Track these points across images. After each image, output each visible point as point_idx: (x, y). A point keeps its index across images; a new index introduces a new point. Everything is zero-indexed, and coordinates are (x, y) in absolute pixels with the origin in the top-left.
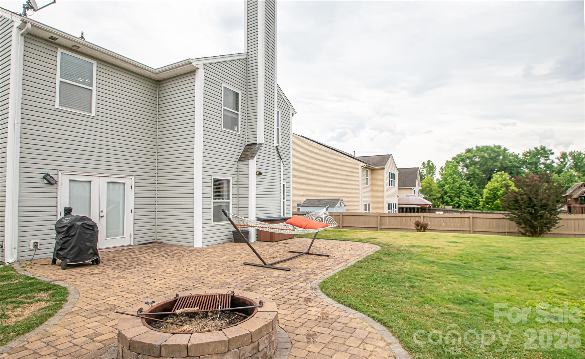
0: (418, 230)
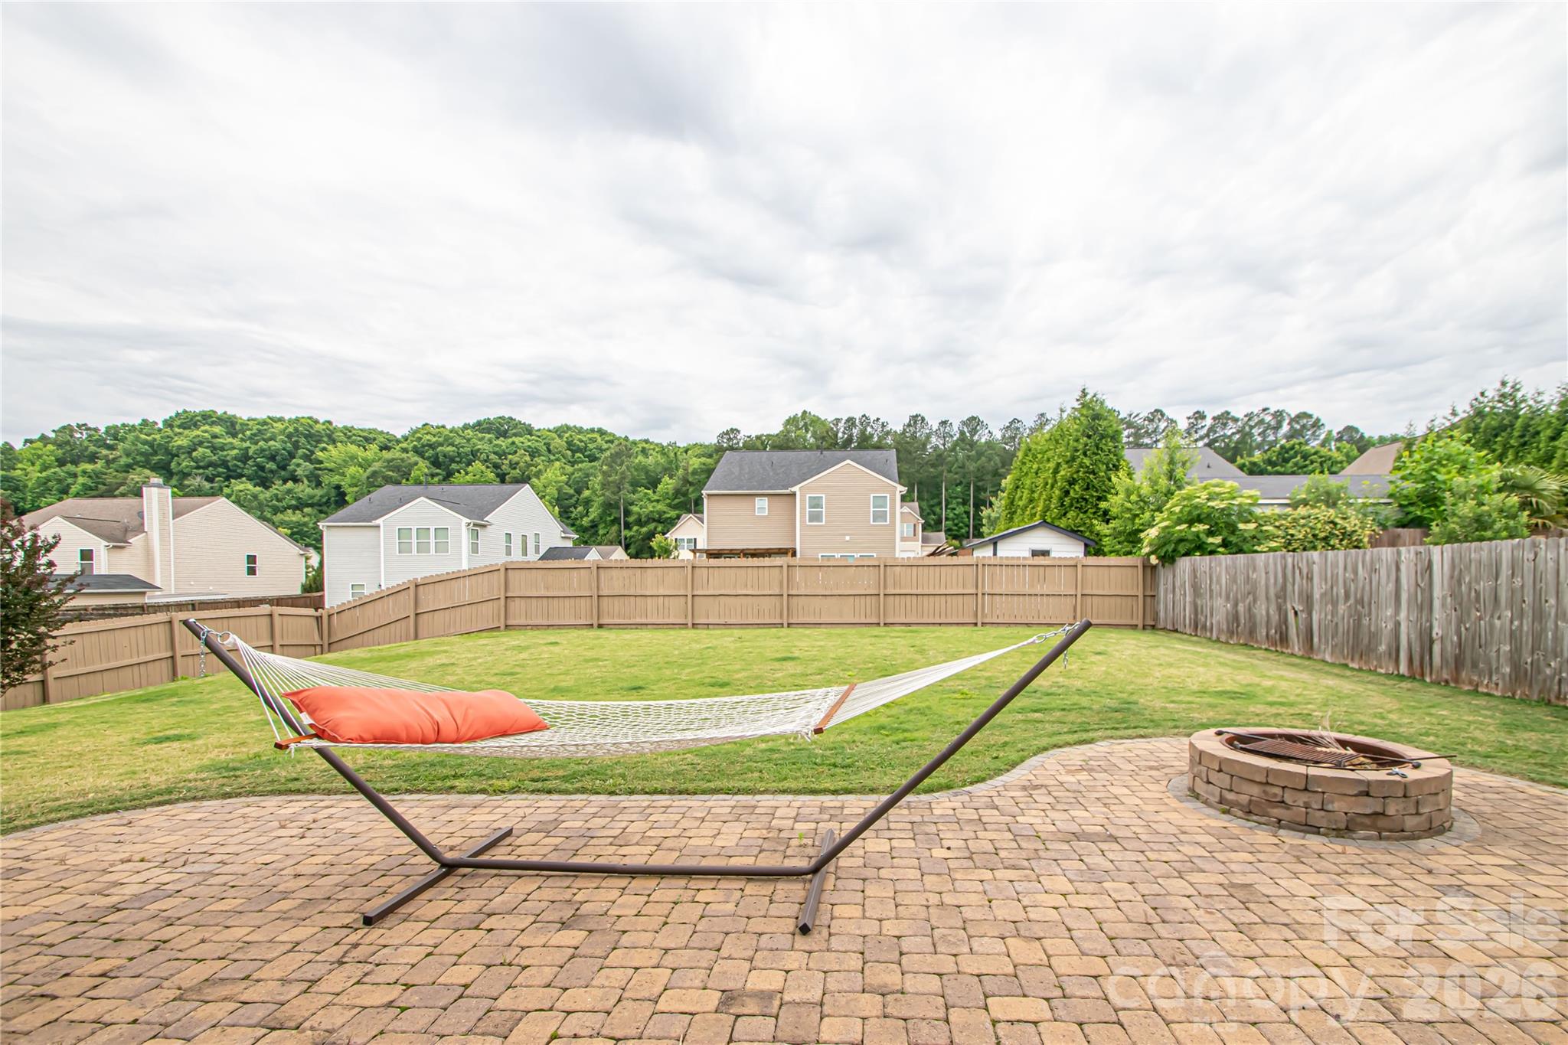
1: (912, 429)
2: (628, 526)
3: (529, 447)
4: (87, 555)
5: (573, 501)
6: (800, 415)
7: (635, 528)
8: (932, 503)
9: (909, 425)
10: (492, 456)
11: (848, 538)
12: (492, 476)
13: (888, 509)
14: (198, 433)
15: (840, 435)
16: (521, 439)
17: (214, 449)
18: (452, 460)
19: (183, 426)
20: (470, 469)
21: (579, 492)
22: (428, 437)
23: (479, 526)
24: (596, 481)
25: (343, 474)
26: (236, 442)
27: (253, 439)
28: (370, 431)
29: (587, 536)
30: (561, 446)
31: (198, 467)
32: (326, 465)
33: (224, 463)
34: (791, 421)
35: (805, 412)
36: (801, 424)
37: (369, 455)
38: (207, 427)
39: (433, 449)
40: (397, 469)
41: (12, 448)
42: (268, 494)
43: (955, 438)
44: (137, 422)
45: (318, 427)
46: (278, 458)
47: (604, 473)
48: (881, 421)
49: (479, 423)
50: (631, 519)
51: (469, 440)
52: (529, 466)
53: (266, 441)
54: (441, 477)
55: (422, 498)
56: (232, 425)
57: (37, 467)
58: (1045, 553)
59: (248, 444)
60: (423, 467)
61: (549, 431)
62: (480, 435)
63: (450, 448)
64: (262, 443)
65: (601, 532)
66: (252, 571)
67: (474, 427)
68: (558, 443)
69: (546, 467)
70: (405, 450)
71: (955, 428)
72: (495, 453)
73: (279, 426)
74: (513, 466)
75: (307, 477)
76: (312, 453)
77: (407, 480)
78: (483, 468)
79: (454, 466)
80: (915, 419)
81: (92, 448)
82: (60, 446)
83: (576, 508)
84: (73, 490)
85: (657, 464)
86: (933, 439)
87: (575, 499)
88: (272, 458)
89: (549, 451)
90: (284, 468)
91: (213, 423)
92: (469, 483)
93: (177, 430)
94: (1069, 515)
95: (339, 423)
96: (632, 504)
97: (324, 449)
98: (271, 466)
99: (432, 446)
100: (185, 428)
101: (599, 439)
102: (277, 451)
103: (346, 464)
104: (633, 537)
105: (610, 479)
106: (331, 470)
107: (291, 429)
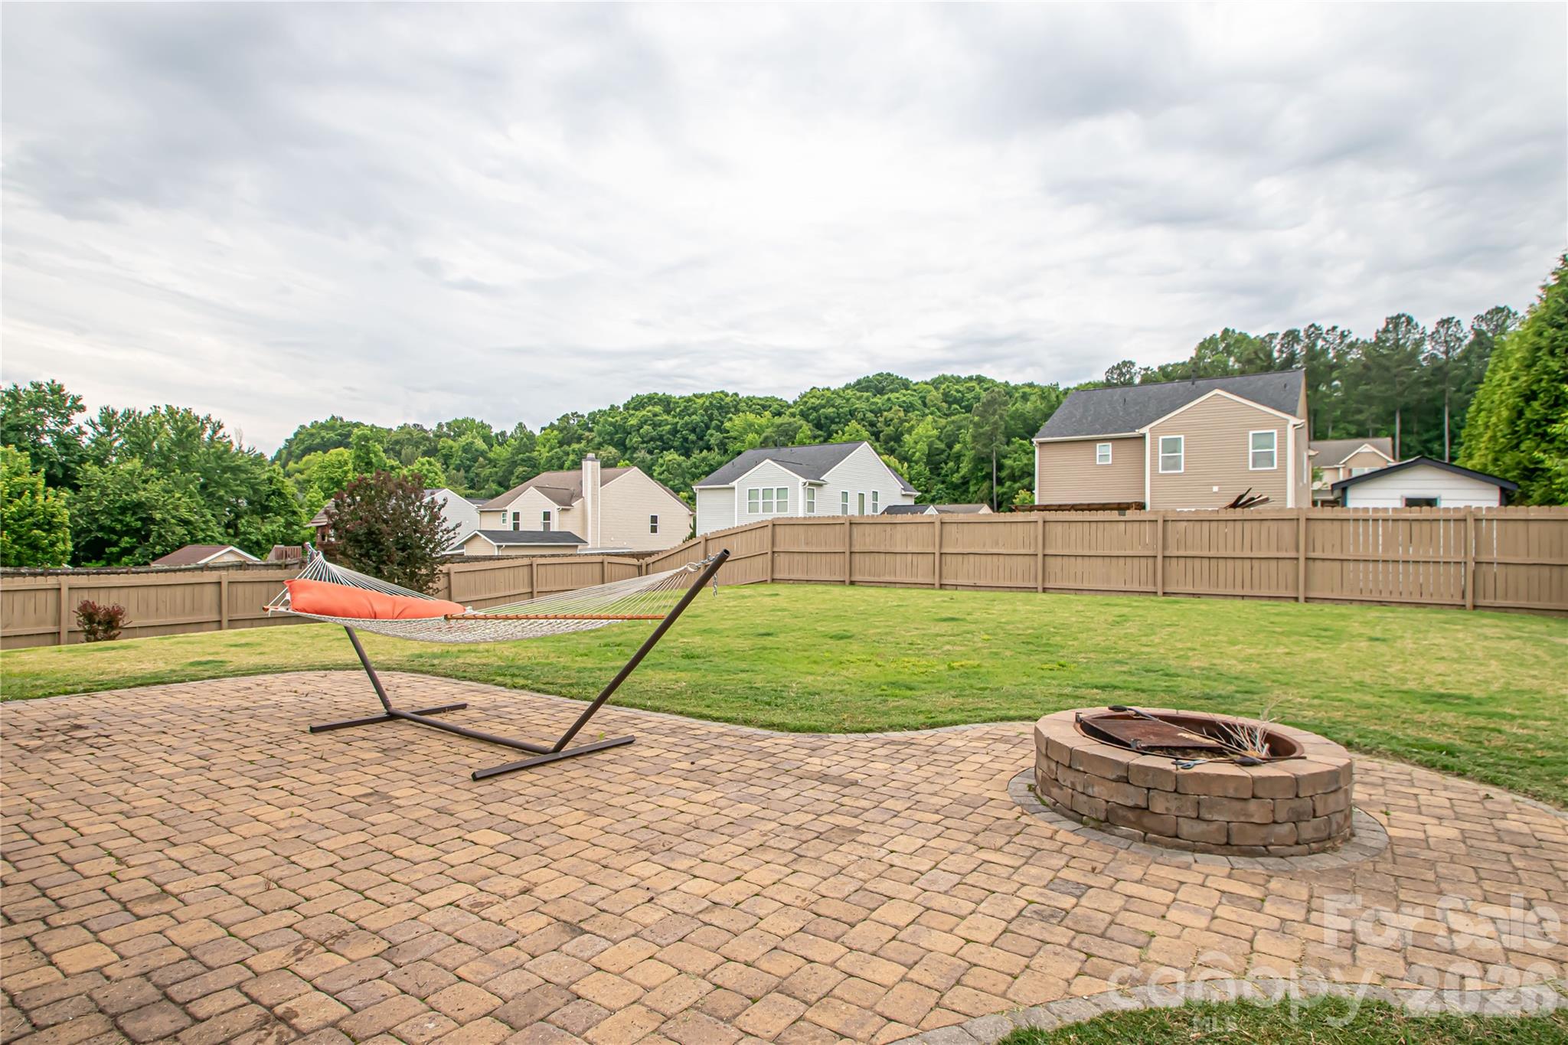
0: (91, 635)
1: (1391, 336)
2: (1000, 482)
3: (904, 402)
4: (547, 516)
5: (943, 456)
6: (1219, 335)
7: (1008, 484)
8: (1425, 436)
9: (1386, 331)
10: (869, 415)
11: (1215, 489)
12: (866, 434)
13: (1275, 450)
14: (644, 413)
15: (1276, 354)
16: (897, 395)
17: (655, 425)
18: (833, 422)
19: (636, 409)
20: (847, 428)
21: (950, 446)
22: (813, 400)
23: (815, 484)
24: (967, 435)
25: (743, 441)
26: (669, 418)
27: (681, 415)
28: (766, 399)
29: (957, 493)
30: (937, 399)
31: (643, 442)
32: (731, 434)
33: (661, 438)
34: (1208, 344)
35: (1226, 331)
36: (1222, 346)
37: (763, 421)
38: (650, 408)
39: (817, 411)
40: (786, 433)
41: (534, 435)
42: (689, 463)
43: (1466, 342)
44: (607, 408)
45: (728, 400)
46: (698, 430)
47: (977, 425)
48: (1339, 331)
49: (859, 382)
50: (1004, 474)
51: (848, 400)
52: (902, 421)
53: (690, 415)
54: (822, 439)
55: (768, 461)
56: (667, 403)
57: (547, 449)
58: (1431, 502)
59: (676, 420)
60: (806, 429)
61: (926, 383)
62: (858, 394)
63: (831, 410)
64: (686, 418)
65: (972, 489)
66: (654, 530)
67: (854, 386)
68: (934, 395)
69: (920, 421)
70: (793, 415)
71: (1466, 326)
72: (871, 411)
73: (700, 401)
74: (888, 423)
75: (717, 445)
76: (722, 423)
77: (793, 443)
78: (859, 427)
79: (834, 427)
80: (1395, 321)
81: (580, 432)
82: (561, 431)
83: (946, 464)
84: (567, 464)
85: (1036, 409)
86: (1428, 346)
87: (946, 454)
88: (693, 431)
89: (925, 404)
90: (701, 438)
91: (655, 404)
92: (846, 442)
93: (631, 412)
94: (1523, 447)
95: (743, 394)
96: (1005, 457)
97: (730, 419)
98: (692, 437)
99: (815, 409)
100: (636, 410)
101: (977, 388)
102: (697, 424)
103: (745, 431)
104: (1004, 494)
105: (981, 430)
106: (735, 438)
107: (707, 404)
